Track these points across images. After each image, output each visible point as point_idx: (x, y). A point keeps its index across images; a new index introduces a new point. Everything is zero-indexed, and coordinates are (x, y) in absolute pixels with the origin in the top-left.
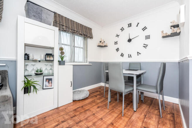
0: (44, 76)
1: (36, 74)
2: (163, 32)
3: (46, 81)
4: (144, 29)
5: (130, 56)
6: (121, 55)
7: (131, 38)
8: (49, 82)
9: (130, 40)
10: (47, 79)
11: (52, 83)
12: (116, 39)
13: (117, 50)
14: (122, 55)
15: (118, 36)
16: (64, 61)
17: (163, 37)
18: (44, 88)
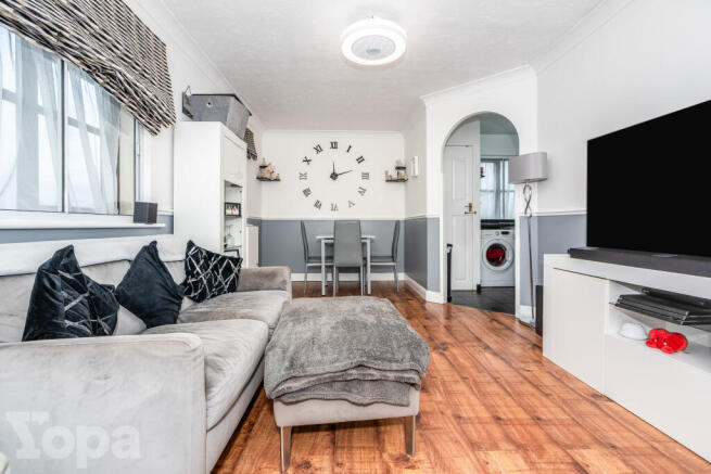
2: (386, 173)
4: (361, 160)
5: (334, 208)
6: (316, 205)
7: (337, 172)
9: (334, 176)
12: (304, 168)
13: (307, 192)
14: (318, 205)
15: (307, 161)
17: (388, 181)
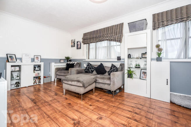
0: (141, 69)
1: (136, 67)
3: (143, 73)
8: (144, 75)
10: (143, 72)
11: (146, 76)
16: (161, 58)
18: (141, 78)
